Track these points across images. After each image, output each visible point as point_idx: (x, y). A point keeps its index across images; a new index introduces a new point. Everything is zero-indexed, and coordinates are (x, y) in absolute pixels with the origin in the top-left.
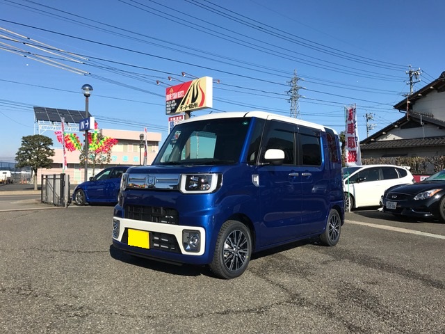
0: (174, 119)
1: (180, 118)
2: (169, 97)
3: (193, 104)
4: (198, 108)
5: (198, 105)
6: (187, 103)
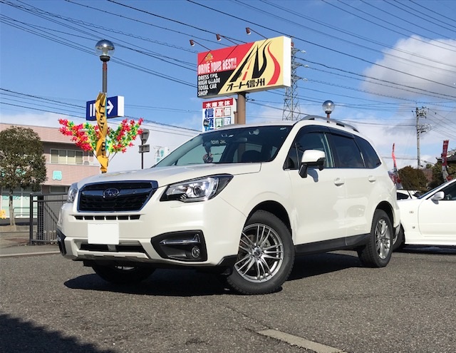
0: (215, 104)
1: (228, 102)
2: (203, 68)
3: (256, 80)
4: (265, 86)
5: (266, 82)
6: (244, 79)
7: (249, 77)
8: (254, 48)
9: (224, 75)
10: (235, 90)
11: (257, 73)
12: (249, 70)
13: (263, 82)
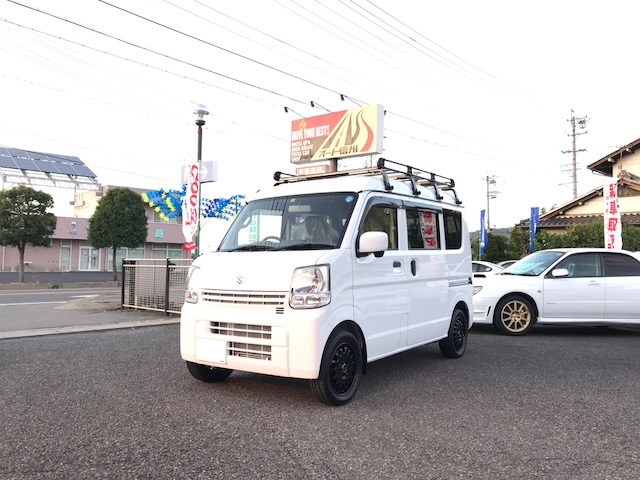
0: (307, 170)
1: (320, 169)
2: (298, 135)
3: (349, 147)
4: (358, 153)
5: (359, 149)
6: (337, 145)
7: (342, 144)
8: (347, 116)
9: (316, 141)
10: (328, 156)
11: (351, 139)
12: (342, 137)
13: (355, 149)
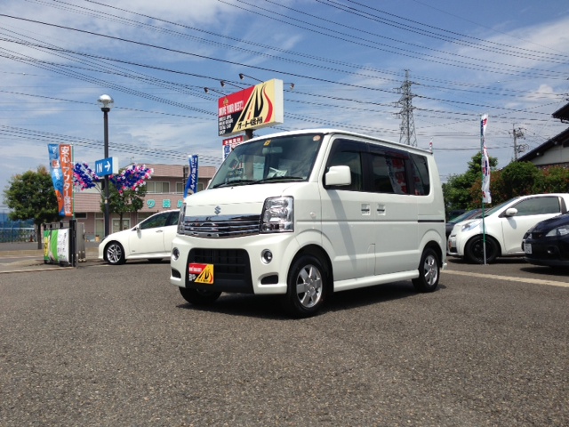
0: (230, 141)
1: (239, 139)
3: (257, 119)
4: (263, 123)
5: (264, 120)
6: (248, 118)
7: (252, 117)
8: (254, 91)
9: (235, 116)
10: (243, 128)
11: (257, 113)
12: (251, 111)
13: (261, 120)
